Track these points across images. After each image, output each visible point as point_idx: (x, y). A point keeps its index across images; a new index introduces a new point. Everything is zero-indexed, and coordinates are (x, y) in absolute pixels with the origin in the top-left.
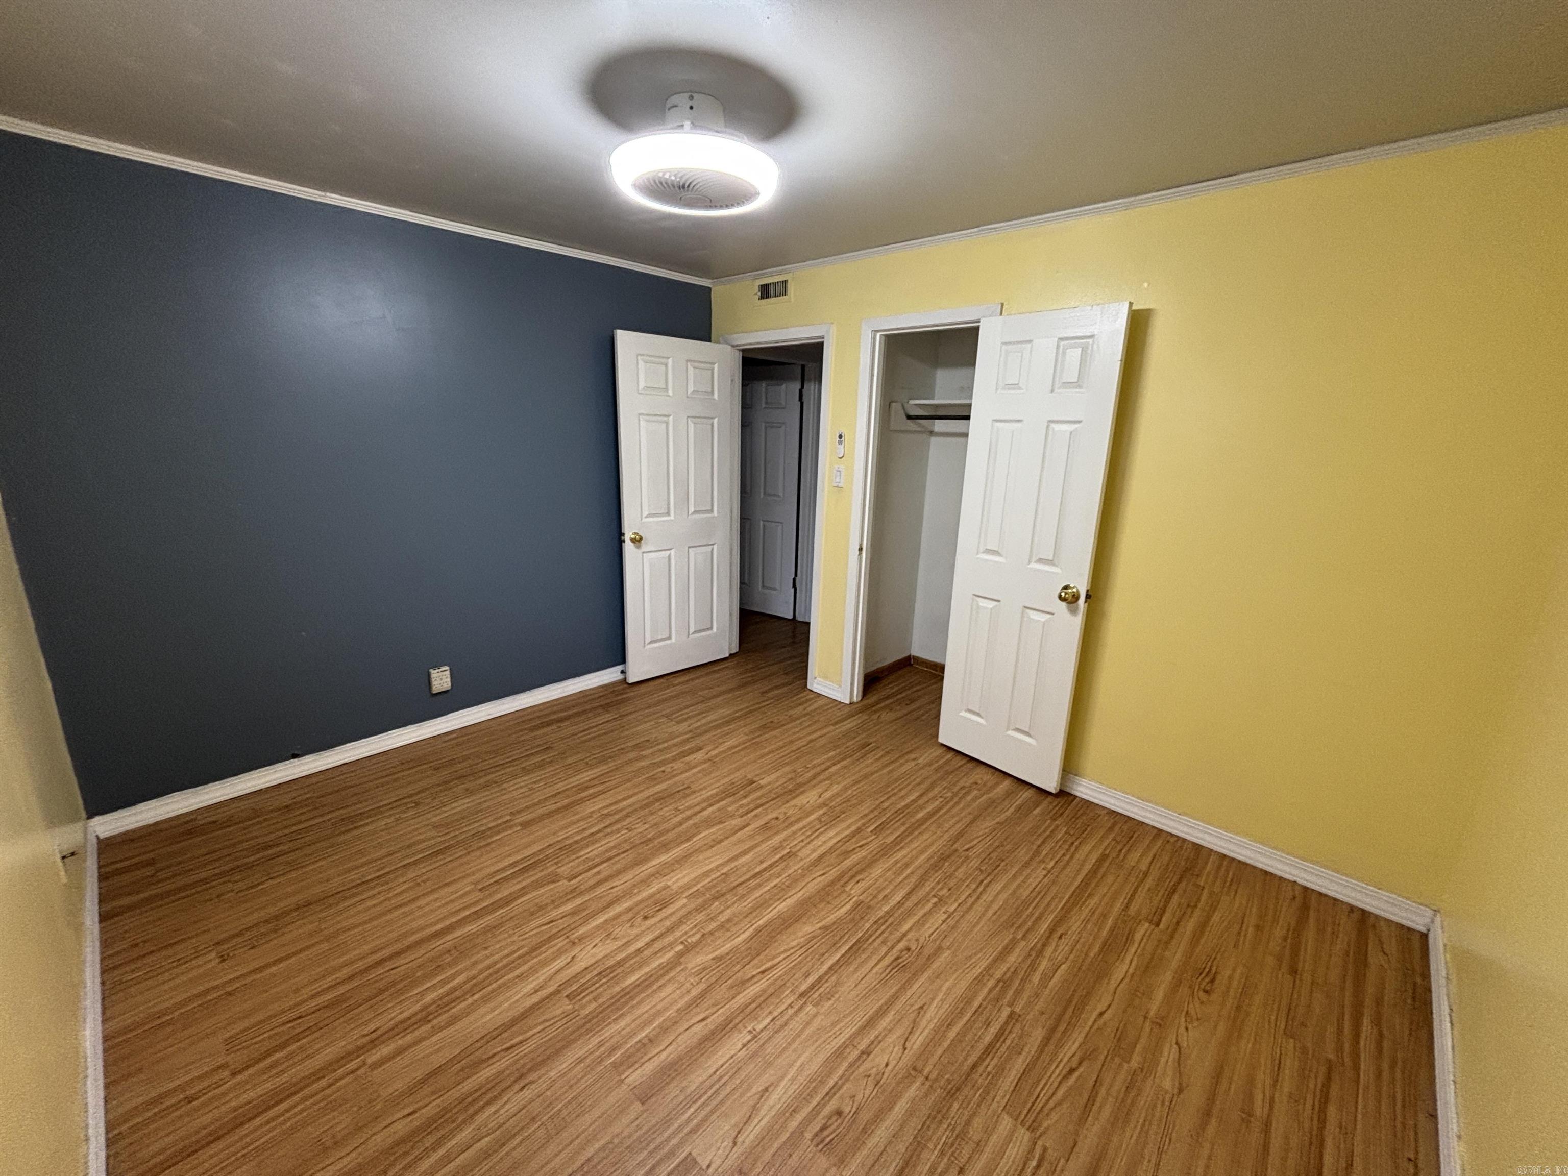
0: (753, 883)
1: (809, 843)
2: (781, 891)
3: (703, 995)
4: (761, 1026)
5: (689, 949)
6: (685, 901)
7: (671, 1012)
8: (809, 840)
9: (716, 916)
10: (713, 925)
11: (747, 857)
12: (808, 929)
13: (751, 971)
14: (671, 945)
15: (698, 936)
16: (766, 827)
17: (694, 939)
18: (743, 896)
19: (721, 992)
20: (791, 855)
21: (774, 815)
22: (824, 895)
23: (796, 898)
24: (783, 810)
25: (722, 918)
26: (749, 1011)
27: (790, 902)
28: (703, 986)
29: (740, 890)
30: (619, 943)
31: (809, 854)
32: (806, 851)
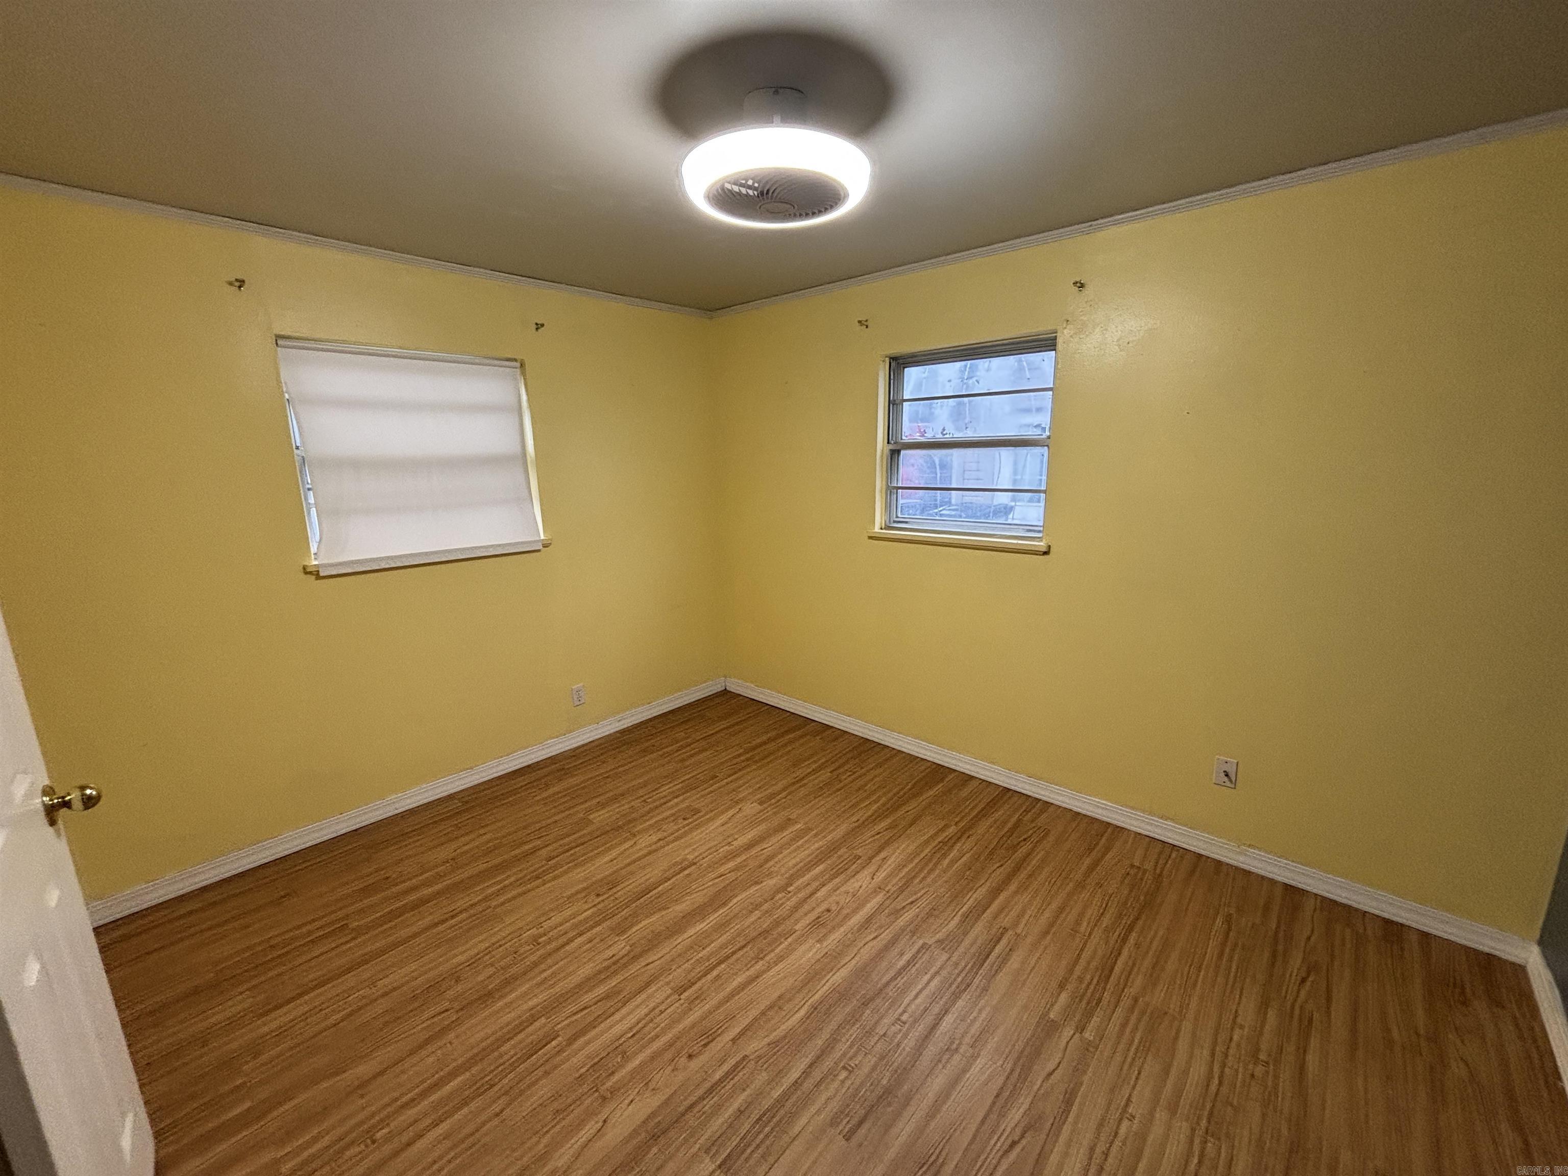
0: (729, 951)
1: (654, 1009)
2: (699, 943)
3: (767, 861)
4: (725, 848)
5: (784, 888)
6: (797, 927)
7: (786, 852)
8: (651, 1016)
9: (764, 914)
10: (766, 907)
11: (735, 984)
12: (678, 908)
13: (732, 876)
14: (799, 890)
15: (777, 898)
16: (709, 1037)
17: (780, 895)
18: (739, 935)
19: (752, 864)
20: (680, 990)
21: (695, 1064)
22: (655, 940)
23: (686, 936)
24: (680, 1077)
25: (757, 913)
26: (733, 855)
27: (691, 931)
28: (768, 865)
29: (741, 941)
30: (842, 889)
31: (659, 993)
32: (660, 996)
